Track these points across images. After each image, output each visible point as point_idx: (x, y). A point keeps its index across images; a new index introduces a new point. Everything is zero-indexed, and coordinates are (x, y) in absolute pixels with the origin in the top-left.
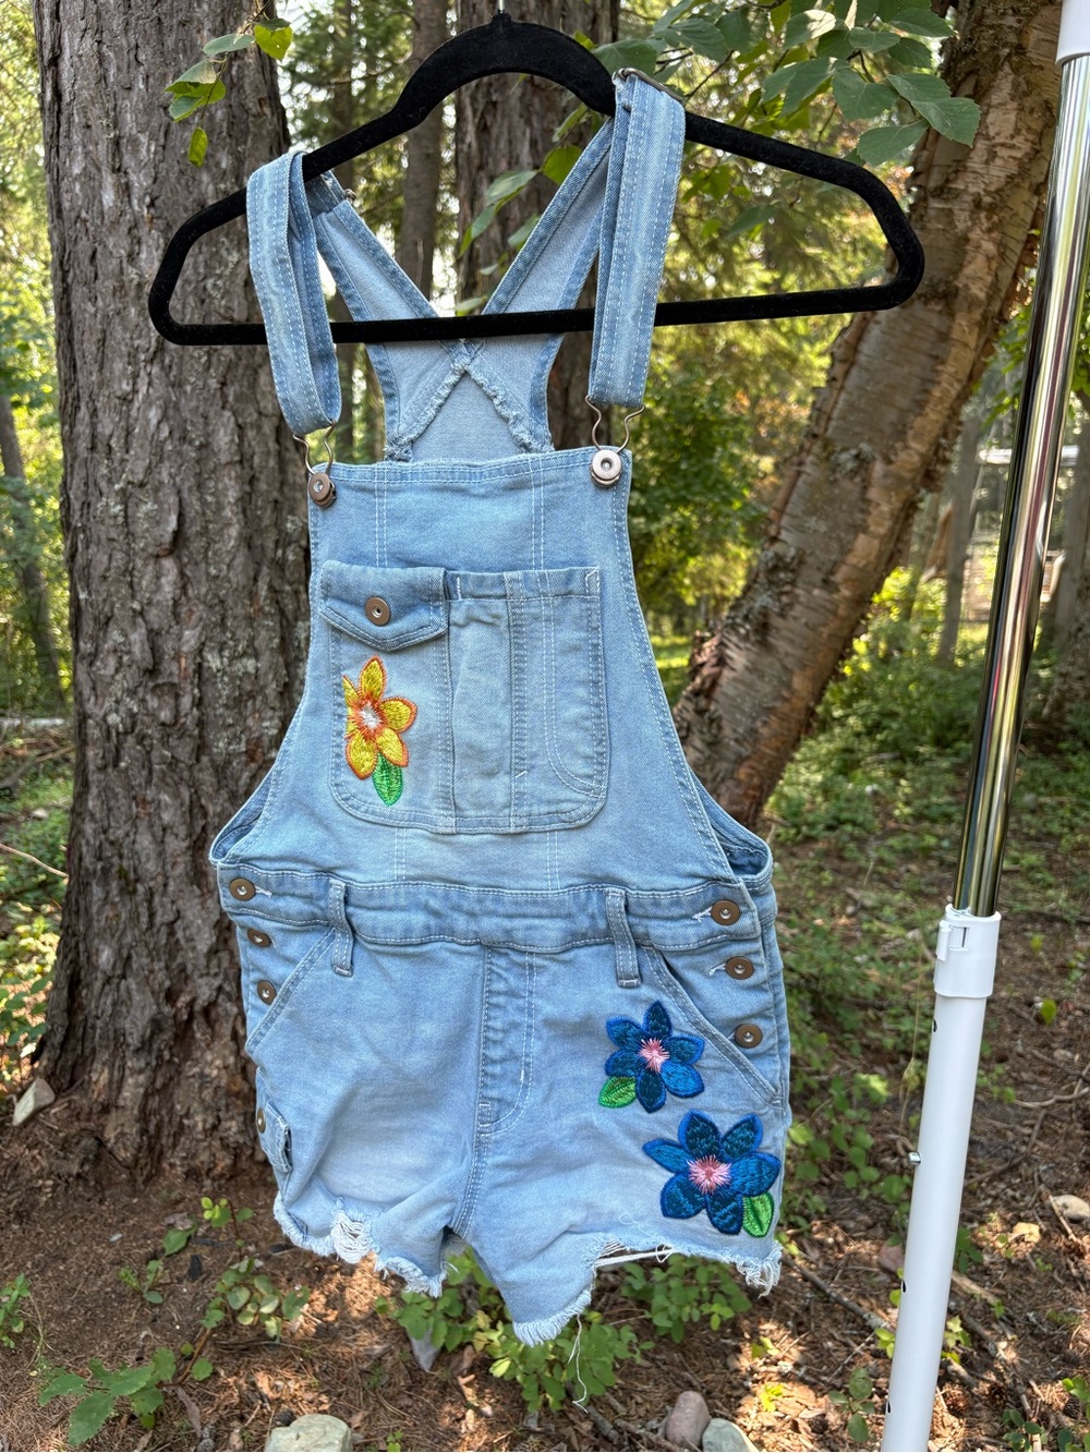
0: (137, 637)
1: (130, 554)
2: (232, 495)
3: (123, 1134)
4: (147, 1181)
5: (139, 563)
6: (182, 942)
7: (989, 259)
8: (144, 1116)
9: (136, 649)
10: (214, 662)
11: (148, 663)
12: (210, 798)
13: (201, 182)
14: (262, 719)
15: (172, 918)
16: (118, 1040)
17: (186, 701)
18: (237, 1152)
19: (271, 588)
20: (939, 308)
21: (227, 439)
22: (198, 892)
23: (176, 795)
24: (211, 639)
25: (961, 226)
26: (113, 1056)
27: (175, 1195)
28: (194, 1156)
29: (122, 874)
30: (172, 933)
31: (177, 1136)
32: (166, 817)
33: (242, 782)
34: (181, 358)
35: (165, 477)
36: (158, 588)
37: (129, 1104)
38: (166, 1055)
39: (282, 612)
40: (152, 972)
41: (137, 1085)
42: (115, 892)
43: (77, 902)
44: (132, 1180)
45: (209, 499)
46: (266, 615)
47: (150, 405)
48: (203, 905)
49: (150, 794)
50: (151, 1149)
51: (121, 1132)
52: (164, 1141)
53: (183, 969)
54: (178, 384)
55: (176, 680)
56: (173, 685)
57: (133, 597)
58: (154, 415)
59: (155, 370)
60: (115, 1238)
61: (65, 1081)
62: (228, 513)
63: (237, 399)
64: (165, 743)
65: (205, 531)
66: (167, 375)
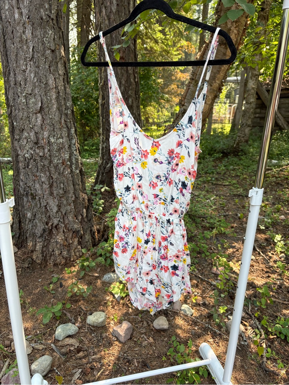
0: (32, 134)
1: (28, 113)
2: (54, 97)
3: (38, 257)
4: (45, 267)
5: (31, 115)
6: (49, 210)
7: (236, 35)
8: (42, 252)
9: (32, 137)
10: (52, 140)
11: (35, 141)
12: (54, 174)
13: (41, 12)
14: (65, 154)
15: (46, 205)
16: (34, 235)
17: (46, 150)
18: (66, 259)
19: (65, 121)
20: (223, 47)
21: (52, 82)
22: (52, 198)
23: (45, 174)
24: (51, 134)
25: (229, 26)
26: (33, 239)
27: (52, 270)
28: (56, 261)
29: (32, 194)
30: (46, 208)
31: (51, 256)
32: (43, 180)
33: (61, 170)
34: (38, 60)
35: (36, 92)
36: (37, 121)
37: (39, 250)
38: (47, 238)
39: (67, 127)
40: (42, 218)
41: (40, 245)
42: (30, 199)
43: (18, 202)
44: (41, 267)
45: (48, 98)
46: (64, 128)
47: (31, 73)
48: (54, 201)
49: (38, 174)
50: (45, 260)
51: (37, 256)
52: (47, 258)
53: (50, 217)
54: (38, 67)
55: (43, 145)
56: (43, 146)
57: (30, 124)
58: (32, 75)
59: (32, 63)
60: (40, 280)
61: (20, 246)
62: (53, 101)
63: (53, 71)
64: (41, 161)
65: (48, 107)
66: (35, 64)
